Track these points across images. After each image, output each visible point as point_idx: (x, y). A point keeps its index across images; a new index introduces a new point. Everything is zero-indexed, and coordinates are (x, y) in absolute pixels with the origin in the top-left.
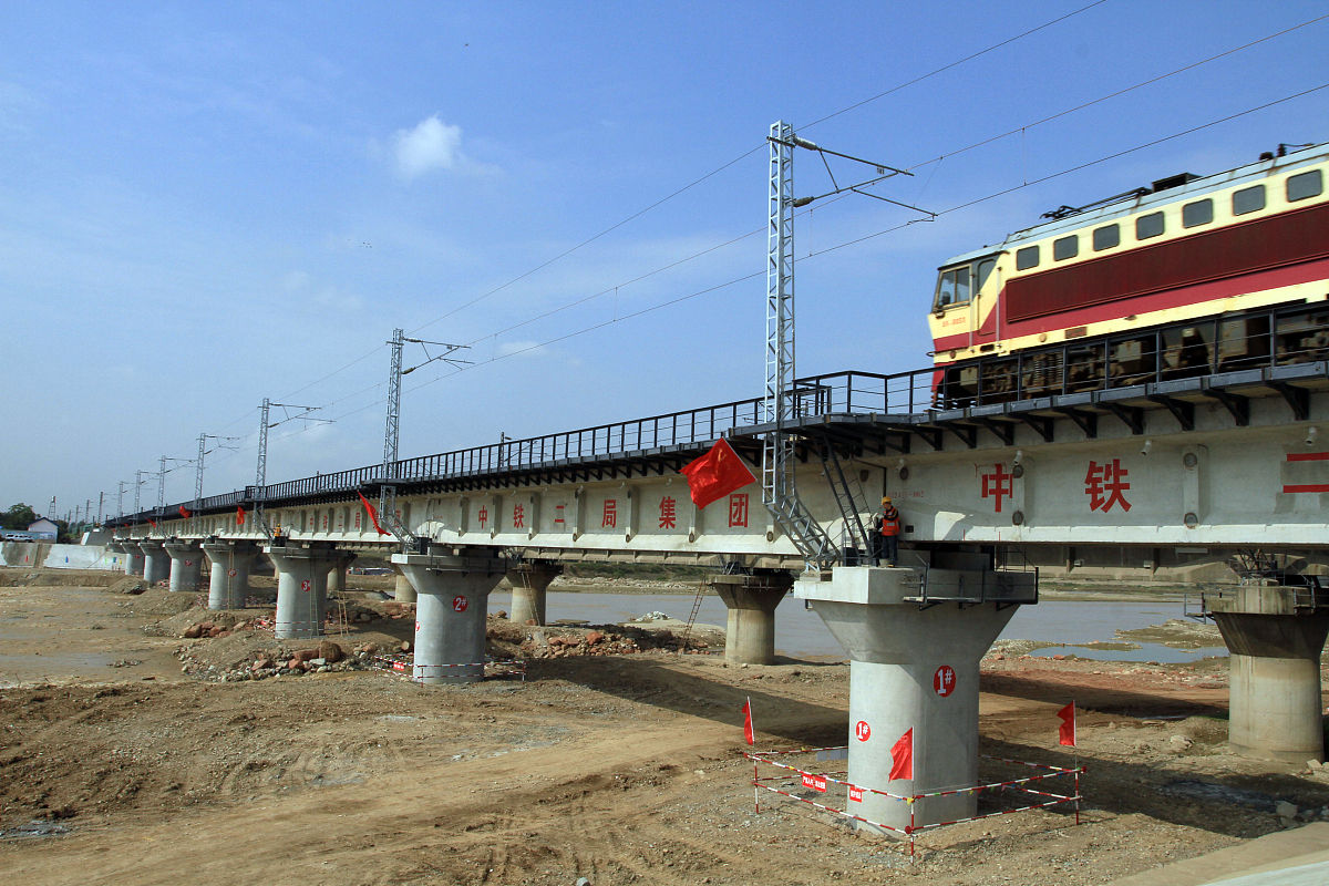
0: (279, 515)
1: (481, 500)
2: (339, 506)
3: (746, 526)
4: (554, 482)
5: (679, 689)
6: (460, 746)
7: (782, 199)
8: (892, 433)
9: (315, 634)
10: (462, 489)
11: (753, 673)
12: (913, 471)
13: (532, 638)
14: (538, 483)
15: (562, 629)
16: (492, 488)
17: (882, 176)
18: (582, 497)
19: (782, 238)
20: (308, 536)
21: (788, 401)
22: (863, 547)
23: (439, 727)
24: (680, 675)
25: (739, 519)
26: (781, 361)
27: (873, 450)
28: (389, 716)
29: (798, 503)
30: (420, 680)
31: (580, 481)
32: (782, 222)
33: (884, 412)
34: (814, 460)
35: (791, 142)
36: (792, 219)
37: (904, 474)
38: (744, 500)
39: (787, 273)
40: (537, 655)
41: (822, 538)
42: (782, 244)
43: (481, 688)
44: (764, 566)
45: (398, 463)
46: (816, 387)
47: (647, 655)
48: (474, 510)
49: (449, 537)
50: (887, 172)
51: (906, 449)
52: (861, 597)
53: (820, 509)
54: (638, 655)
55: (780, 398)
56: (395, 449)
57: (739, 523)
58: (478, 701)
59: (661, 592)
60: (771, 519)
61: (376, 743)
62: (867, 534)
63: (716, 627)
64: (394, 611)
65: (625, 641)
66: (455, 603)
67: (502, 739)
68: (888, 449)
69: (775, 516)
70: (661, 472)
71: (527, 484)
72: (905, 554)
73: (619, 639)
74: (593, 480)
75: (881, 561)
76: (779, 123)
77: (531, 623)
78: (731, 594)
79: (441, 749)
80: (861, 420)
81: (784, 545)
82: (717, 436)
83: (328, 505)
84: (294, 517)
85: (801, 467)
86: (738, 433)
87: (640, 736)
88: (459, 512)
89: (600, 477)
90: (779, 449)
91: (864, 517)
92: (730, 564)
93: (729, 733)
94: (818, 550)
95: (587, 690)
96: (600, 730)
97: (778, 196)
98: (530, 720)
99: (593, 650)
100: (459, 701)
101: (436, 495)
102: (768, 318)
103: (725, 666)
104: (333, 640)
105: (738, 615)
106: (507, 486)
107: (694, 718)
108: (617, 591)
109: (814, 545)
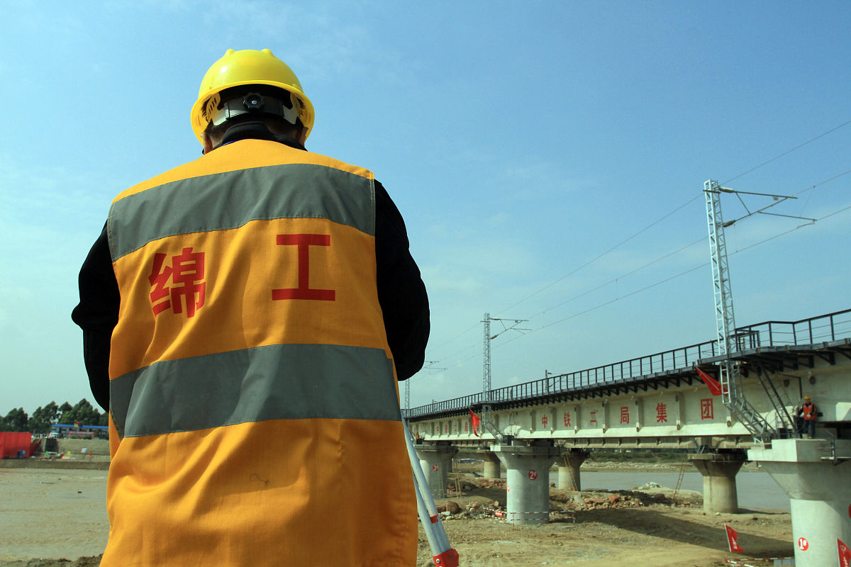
0: (417, 426)
1: (543, 411)
2: (454, 419)
3: (713, 418)
4: (589, 398)
5: (675, 528)
6: (545, 557)
7: (716, 224)
8: (801, 356)
9: (442, 497)
10: (532, 405)
11: (725, 519)
12: (818, 378)
13: (573, 499)
14: (579, 399)
15: (593, 493)
16: (551, 403)
17: (777, 201)
18: (606, 406)
19: (719, 246)
20: (436, 438)
21: (732, 341)
22: (790, 427)
23: (530, 548)
24: (674, 520)
25: (708, 414)
26: (726, 318)
27: (791, 368)
28: (499, 541)
29: (745, 402)
30: (512, 522)
31: (605, 396)
32: (718, 237)
33: (794, 344)
34: (753, 376)
35: (717, 191)
36: (723, 235)
37: (813, 380)
38: (710, 402)
39: (724, 266)
40: (579, 508)
41: (763, 423)
42: (719, 250)
43: (548, 527)
44: (725, 447)
45: (491, 391)
46: (750, 332)
47: (650, 508)
48: (539, 417)
49: (525, 434)
50: (780, 199)
51: (811, 365)
52: (793, 458)
53: (759, 406)
54: (644, 508)
55: (727, 339)
56: (489, 383)
57: (708, 417)
58: (550, 534)
59: (652, 470)
60: (728, 412)
61: (496, 555)
62: (792, 419)
63: (694, 492)
64: (485, 484)
65: (634, 501)
66: (530, 475)
67: (569, 554)
68: (799, 366)
69: (731, 410)
70: (656, 388)
71: (572, 400)
72: (820, 430)
73: (630, 500)
74: (613, 395)
75: (803, 435)
76: (709, 181)
77: (572, 489)
78: (703, 466)
79: (534, 559)
80: (780, 350)
81: (739, 429)
82: (690, 365)
83: (448, 419)
84: (427, 426)
85: (744, 380)
86: (704, 362)
87: (655, 554)
88: (529, 419)
89: (618, 393)
90: (730, 370)
91: (789, 409)
92: (702, 447)
93: (712, 553)
94: (761, 430)
95: (616, 529)
96: (629, 550)
97: (713, 222)
98: (584, 544)
99: (614, 506)
100: (538, 534)
101: (515, 409)
102: (715, 294)
103: (704, 514)
104: (453, 500)
105: (710, 480)
106: (559, 401)
107: (688, 545)
108: (623, 470)
109: (758, 427)
